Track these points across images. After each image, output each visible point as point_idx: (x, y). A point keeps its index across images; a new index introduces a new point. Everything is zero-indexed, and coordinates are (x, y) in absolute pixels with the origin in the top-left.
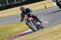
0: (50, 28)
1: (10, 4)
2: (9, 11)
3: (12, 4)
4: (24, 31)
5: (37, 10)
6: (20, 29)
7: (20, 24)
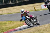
0: (37, 27)
2: (4, 10)
4: (15, 28)
6: (12, 26)
7: (12, 22)
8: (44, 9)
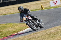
0: (46, 30)
1: (3, 2)
2: (2, 9)
3: (6, 2)
4: (17, 32)
5: (33, 10)
6: (13, 29)
7: (13, 24)
8: (53, 7)
